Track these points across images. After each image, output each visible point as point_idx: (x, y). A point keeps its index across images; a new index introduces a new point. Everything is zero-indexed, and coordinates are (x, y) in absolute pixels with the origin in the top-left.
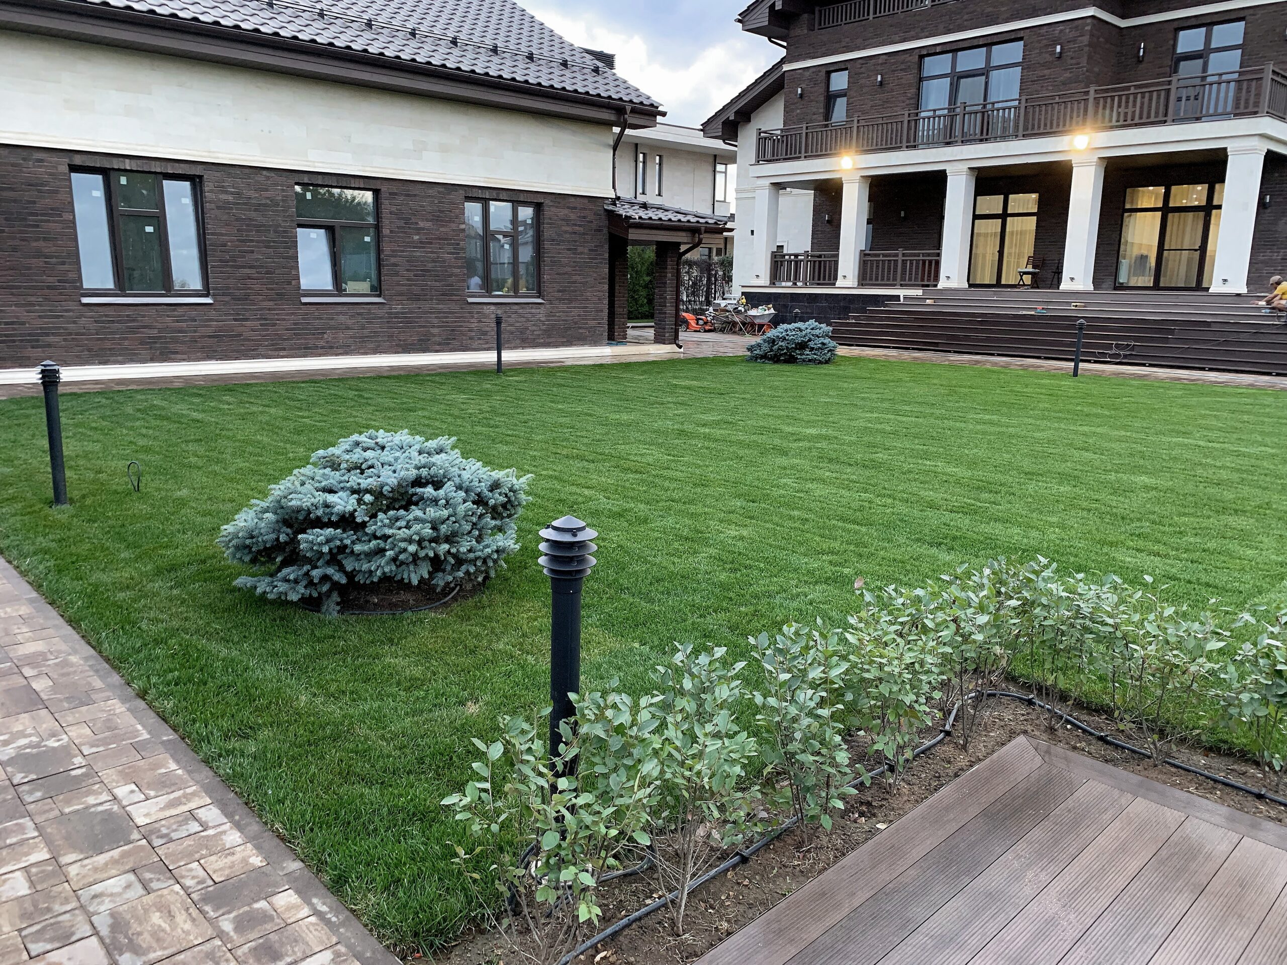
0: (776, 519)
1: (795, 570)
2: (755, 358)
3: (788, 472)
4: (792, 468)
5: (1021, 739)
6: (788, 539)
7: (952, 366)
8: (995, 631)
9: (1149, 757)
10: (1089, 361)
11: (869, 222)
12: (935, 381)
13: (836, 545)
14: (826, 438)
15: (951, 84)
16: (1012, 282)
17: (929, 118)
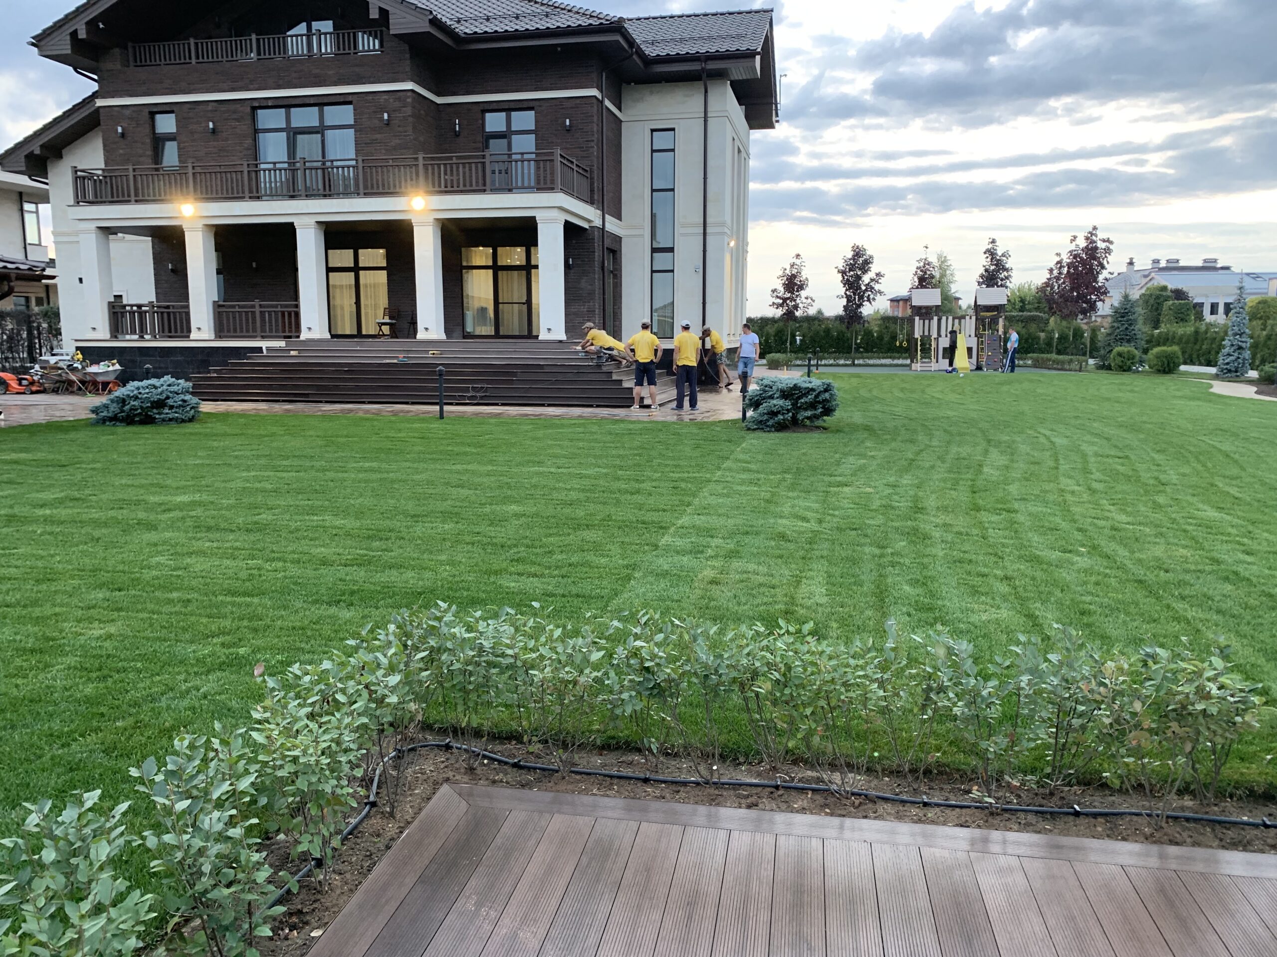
0: (150, 606)
1: (181, 662)
2: (104, 421)
3: (160, 548)
4: (165, 543)
5: (445, 788)
6: (169, 627)
7: (325, 417)
8: (407, 688)
9: (557, 771)
10: (451, 404)
11: (219, 272)
12: (311, 433)
13: (227, 623)
14: (200, 504)
15: (288, 139)
16: (372, 332)
17: (270, 170)
